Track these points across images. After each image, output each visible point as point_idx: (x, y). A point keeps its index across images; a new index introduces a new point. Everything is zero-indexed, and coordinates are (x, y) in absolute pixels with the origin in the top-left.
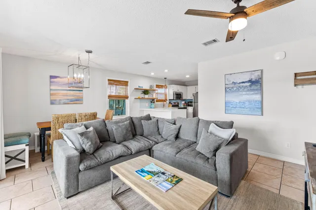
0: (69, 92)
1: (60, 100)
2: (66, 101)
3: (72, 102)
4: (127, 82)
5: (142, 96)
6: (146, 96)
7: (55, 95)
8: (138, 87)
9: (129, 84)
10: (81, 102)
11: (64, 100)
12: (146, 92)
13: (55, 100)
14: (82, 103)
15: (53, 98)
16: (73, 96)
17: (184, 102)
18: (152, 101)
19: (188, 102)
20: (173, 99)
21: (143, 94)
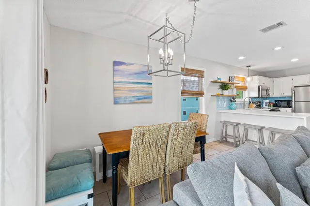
0: (136, 85)
1: (126, 97)
2: (133, 99)
3: (140, 101)
4: (202, 72)
6: (226, 93)
7: (120, 90)
10: (150, 101)
11: (130, 97)
12: (224, 86)
13: (119, 98)
14: (151, 103)
15: (117, 94)
16: (142, 91)
17: (268, 101)
18: (232, 100)
19: (276, 101)
20: (257, 96)
21: (220, 89)
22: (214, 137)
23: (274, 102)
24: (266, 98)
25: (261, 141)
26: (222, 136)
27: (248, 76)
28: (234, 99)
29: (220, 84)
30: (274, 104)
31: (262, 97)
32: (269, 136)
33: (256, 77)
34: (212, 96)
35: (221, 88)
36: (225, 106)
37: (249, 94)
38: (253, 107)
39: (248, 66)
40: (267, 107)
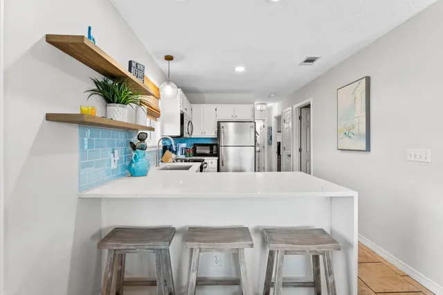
18: (137, 142)
20: (180, 134)
27: (168, 82)
28: (142, 140)
30: (193, 152)
34: (49, 117)
36: (113, 166)
37: (163, 129)
38: (171, 160)
39: (169, 58)
40: (183, 157)
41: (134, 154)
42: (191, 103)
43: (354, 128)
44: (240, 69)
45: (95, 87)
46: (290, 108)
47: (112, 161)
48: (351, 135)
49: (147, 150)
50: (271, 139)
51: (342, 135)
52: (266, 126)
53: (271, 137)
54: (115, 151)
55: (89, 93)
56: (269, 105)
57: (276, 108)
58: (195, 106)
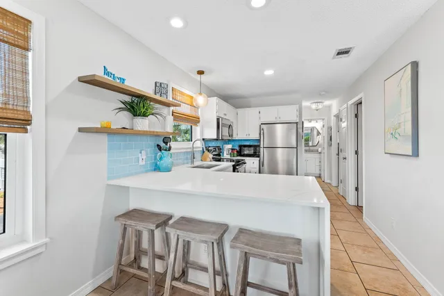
4: (26, 22)
5: (123, 120)
6: (142, 124)
8: (100, 73)
9: (37, 36)
17: (230, 146)
18: (163, 145)
19: (240, 146)
20: (215, 137)
21: (126, 113)
22: (95, 275)
23: (238, 149)
24: (229, 141)
25: (218, 267)
26: (120, 264)
27: (200, 94)
28: (166, 143)
29: (128, 99)
30: (237, 152)
31: (222, 139)
32: (239, 267)
33: (214, 100)
34: (80, 130)
35: (129, 110)
36: (141, 163)
37: (202, 133)
38: (209, 159)
39: (201, 73)
40: (229, 157)
41: (159, 153)
42: (237, 108)
43: (400, 127)
44: (269, 72)
45: (123, 106)
46: (345, 106)
47: (140, 160)
48: (397, 136)
49: (171, 151)
50: (331, 140)
51: (390, 136)
52: (326, 127)
53: (331, 137)
54: (142, 152)
55: (117, 111)
56: (327, 103)
57: (334, 105)
58: (240, 111)
